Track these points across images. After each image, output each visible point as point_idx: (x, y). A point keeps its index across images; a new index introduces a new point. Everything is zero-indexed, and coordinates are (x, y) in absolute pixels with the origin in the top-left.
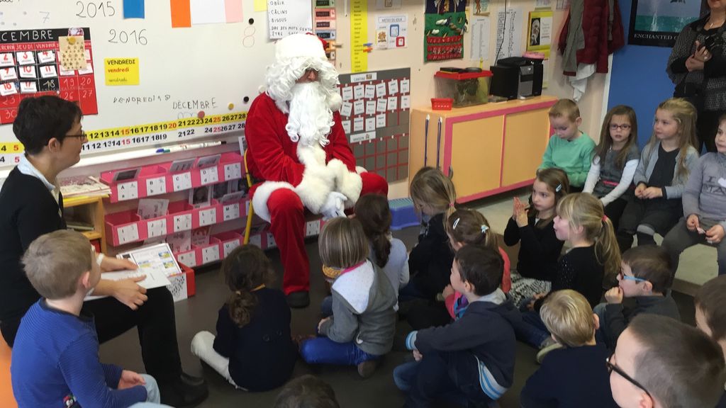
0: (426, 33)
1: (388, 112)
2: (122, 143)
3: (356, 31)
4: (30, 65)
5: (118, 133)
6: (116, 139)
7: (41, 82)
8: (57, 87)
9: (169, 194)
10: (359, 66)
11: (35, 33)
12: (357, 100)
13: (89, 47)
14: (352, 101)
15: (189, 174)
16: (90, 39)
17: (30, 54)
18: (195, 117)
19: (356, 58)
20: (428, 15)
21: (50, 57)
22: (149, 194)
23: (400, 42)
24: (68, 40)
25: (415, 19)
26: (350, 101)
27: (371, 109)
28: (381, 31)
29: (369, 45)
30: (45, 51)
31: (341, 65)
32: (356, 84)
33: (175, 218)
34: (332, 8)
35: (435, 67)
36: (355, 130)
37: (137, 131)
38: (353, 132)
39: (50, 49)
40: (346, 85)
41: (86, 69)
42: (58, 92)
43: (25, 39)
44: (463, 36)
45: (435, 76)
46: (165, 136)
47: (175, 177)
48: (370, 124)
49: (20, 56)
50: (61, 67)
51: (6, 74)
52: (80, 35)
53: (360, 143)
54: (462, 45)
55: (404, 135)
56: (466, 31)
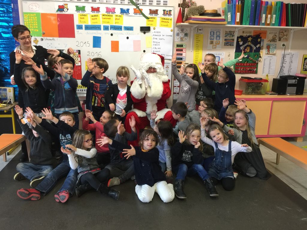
3: (196, 58)
13: (80, 57)
16: (80, 54)
20: (236, 53)
25: (229, 55)
34: (184, 48)
35: (240, 76)
41: (78, 64)
44: (258, 63)
52: (77, 52)
54: (257, 68)
56: (260, 61)
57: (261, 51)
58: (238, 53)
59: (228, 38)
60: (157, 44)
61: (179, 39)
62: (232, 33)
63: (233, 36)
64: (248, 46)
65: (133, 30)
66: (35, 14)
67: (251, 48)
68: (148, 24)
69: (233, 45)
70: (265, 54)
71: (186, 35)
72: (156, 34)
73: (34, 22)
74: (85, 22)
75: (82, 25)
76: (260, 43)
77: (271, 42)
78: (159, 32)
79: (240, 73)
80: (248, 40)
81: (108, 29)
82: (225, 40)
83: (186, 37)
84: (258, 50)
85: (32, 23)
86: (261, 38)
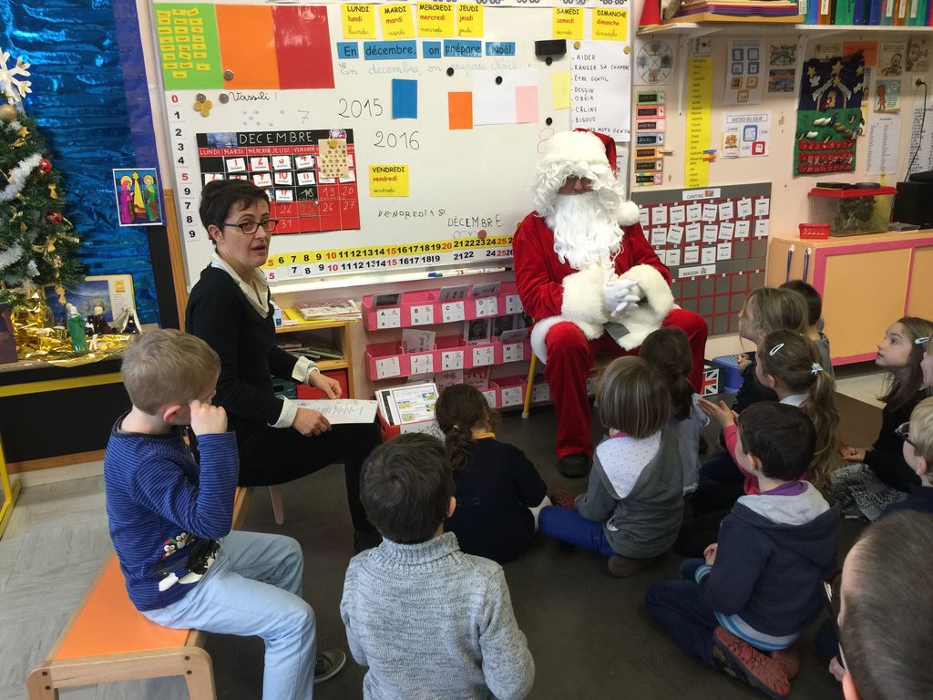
0: (798, 136)
1: (734, 241)
2: (387, 264)
3: (694, 133)
4: (286, 171)
5: (382, 252)
6: (381, 258)
7: (299, 191)
8: (315, 197)
9: (437, 326)
10: (696, 180)
11: (293, 135)
12: (691, 223)
13: (351, 152)
14: (683, 225)
15: (461, 303)
16: (353, 142)
17: (287, 159)
18: (475, 237)
19: (692, 169)
20: (802, 112)
21: (309, 162)
22: (413, 323)
23: (757, 148)
24: (329, 143)
25: (783, 118)
26: (680, 225)
27: (710, 236)
28: (730, 134)
29: (711, 152)
30: (303, 155)
31: (670, 177)
32: (691, 202)
33: (444, 354)
34: (661, 105)
35: (810, 182)
36: (686, 261)
37: (405, 250)
38: (683, 264)
39: (309, 153)
40: (676, 204)
41: (347, 177)
42: (317, 203)
43: (281, 142)
44: (855, 140)
45: (809, 194)
46: (438, 258)
47: (444, 306)
48: (709, 255)
49: (276, 160)
50: (321, 175)
51: (260, 181)
52: (342, 137)
53: (693, 279)
54: (853, 153)
55: (757, 271)
56: (860, 134)
57: (863, 103)
58: (805, 112)
59: (779, 67)
60: (585, 95)
61: (647, 77)
62: (790, 52)
63: (792, 60)
64: (831, 89)
65: (513, 54)
66: (196, 9)
67: (840, 95)
68: (559, 33)
69: (792, 89)
70: (872, 110)
71: (666, 61)
72: (583, 63)
73: (194, 38)
74: (363, 32)
75: (356, 43)
76: (860, 79)
77: (886, 75)
78: (591, 58)
79: (813, 173)
80: (833, 72)
81: (439, 53)
82: (772, 73)
83: (666, 70)
84: (857, 99)
85: (188, 40)
86: (863, 64)
